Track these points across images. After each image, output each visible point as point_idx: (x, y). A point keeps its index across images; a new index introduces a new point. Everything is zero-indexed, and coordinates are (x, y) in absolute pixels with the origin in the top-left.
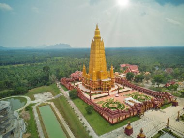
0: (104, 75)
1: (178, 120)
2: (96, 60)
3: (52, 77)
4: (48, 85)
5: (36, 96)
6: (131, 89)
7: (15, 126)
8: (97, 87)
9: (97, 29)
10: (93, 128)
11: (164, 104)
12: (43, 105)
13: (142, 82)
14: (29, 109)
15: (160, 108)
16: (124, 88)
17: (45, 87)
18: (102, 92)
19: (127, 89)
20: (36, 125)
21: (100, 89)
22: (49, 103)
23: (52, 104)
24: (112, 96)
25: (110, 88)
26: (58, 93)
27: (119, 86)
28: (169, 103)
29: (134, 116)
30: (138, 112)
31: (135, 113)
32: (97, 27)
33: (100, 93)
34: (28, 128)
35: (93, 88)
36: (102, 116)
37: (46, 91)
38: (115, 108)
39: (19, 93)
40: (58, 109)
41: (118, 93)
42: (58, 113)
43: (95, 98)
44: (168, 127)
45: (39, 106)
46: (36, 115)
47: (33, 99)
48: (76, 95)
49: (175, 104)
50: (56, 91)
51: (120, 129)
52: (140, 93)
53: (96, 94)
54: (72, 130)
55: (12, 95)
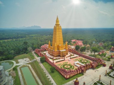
0: (62, 47)
1: (106, 75)
2: (57, 38)
3: (30, 48)
4: (27, 53)
5: (19, 61)
6: (78, 56)
7: (6, 81)
8: (58, 55)
9: (57, 19)
10: (55, 81)
11: (98, 66)
12: (24, 66)
13: (84, 51)
14: (15, 69)
15: (95, 68)
16: (74, 55)
17: (25, 55)
18: (60, 58)
19: (75, 55)
20: (19, 80)
21: (59, 56)
22: (28, 65)
23: (30, 65)
24: (67, 60)
25: (65, 56)
26: (33, 58)
27: (71, 54)
28: (101, 65)
30: (82, 71)
31: (81, 72)
32: (57, 18)
33: (59, 59)
34: (15, 82)
35: (55, 55)
36: (60, 73)
37: (26, 57)
38: (69, 68)
39: (8, 59)
40: (33, 69)
41: (70, 58)
42: (33, 72)
43: (56, 62)
44: (100, 80)
45: (21, 67)
46: (20, 73)
47: (17, 62)
48: (44, 60)
49: (104, 65)
50: (32, 57)
51: (72, 82)
52: (84, 59)
53: (57, 59)
54: (42, 82)
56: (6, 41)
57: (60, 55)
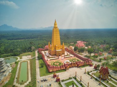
0: (58, 48)
1: (85, 73)
4: (32, 52)
5: (23, 57)
6: (73, 56)
9: (55, 22)
10: (40, 73)
11: (84, 65)
14: (16, 63)
15: (80, 67)
16: (70, 55)
17: (30, 53)
18: (56, 57)
20: (16, 70)
22: (28, 61)
24: (60, 59)
25: (61, 55)
27: (67, 54)
29: (63, 70)
30: (66, 68)
31: (64, 68)
33: (55, 57)
34: (12, 71)
37: (29, 55)
38: (57, 65)
39: (15, 55)
40: (30, 64)
41: (64, 58)
42: (29, 66)
43: (50, 60)
44: (76, 76)
45: (22, 62)
46: (19, 66)
47: (21, 58)
50: (34, 55)
51: (52, 75)
53: (52, 57)
54: (31, 73)
55: (12, 56)
56: (20, 40)
57: (56, 54)
